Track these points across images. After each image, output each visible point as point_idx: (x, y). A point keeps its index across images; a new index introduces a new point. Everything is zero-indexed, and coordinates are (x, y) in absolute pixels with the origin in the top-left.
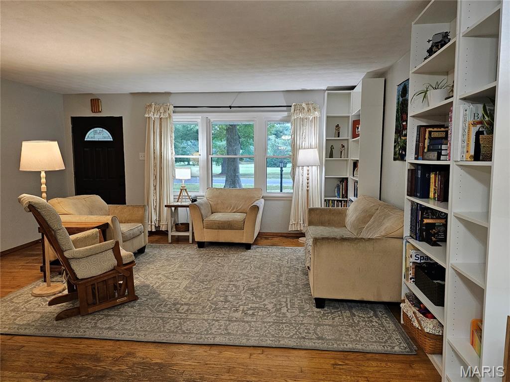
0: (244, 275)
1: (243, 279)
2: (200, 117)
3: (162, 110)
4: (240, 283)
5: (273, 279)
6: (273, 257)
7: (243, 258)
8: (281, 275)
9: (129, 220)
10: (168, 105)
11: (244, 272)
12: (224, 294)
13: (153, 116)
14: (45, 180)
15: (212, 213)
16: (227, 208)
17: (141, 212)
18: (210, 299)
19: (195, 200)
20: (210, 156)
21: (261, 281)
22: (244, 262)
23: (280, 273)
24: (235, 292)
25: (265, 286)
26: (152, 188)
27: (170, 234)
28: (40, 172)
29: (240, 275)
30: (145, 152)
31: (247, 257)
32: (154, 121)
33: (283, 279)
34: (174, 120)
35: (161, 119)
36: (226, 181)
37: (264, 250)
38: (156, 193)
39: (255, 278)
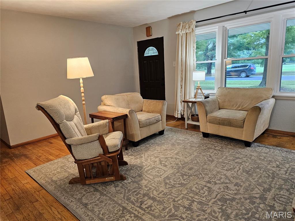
0: (227, 177)
1: (223, 183)
2: (218, 27)
3: (187, 27)
4: (215, 188)
5: (257, 192)
6: (271, 161)
7: (237, 156)
8: (269, 190)
9: (153, 111)
10: (192, 21)
11: (229, 174)
12: (192, 197)
13: (181, 32)
14: (82, 85)
15: (220, 109)
16: (233, 106)
17: (160, 106)
18: (176, 199)
19: (208, 97)
20: (225, 60)
21: (242, 191)
22: (236, 161)
23: (270, 185)
24: (204, 199)
25: (243, 200)
26: (179, 87)
27: (187, 122)
28: (79, 79)
29: (223, 177)
30: (175, 61)
31: (242, 156)
32: (182, 36)
33: (269, 196)
34: (196, 33)
35: (187, 34)
36: (263, 78)
37: (265, 150)
38: (182, 90)
39: (236, 184)
